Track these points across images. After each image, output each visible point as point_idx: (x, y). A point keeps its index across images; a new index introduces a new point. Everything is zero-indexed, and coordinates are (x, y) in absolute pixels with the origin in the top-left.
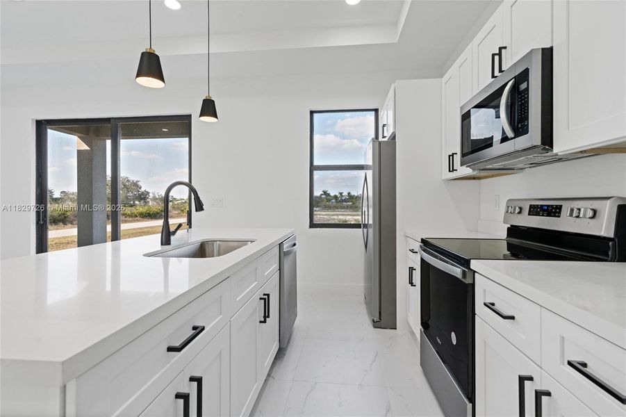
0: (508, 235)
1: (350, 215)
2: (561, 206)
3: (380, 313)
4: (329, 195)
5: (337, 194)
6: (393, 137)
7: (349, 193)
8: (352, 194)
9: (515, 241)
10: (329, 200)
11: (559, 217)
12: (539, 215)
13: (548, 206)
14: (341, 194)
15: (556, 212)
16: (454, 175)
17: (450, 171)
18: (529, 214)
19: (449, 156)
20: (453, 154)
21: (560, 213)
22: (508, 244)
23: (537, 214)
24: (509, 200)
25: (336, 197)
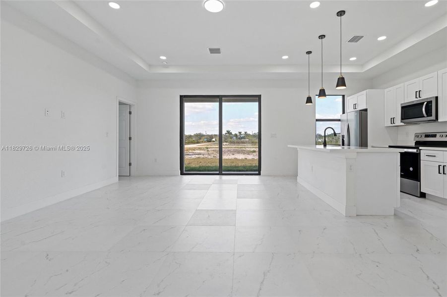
4: (231, 133)
5: (237, 133)
7: (246, 133)
8: (248, 133)
10: (231, 138)
12: (428, 137)
13: (432, 135)
14: (240, 133)
16: (393, 125)
19: (392, 118)
21: (435, 136)
24: (415, 133)
25: (236, 135)
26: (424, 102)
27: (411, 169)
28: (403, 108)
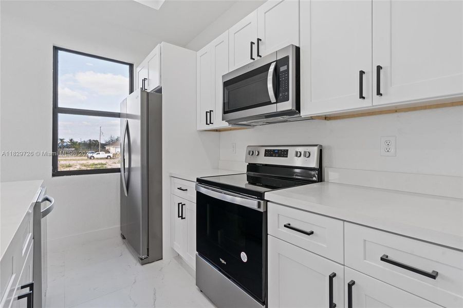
0: (248, 171)
1: (74, 160)
2: (287, 150)
3: (148, 249)
6: (159, 91)
7: (71, 140)
9: (252, 174)
11: (287, 157)
12: (273, 156)
13: (278, 150)
15: (284, 154)
16: (210, 127)
17: (207, 124)
18: (265, 156)
19: (207, 112)
20: (211, 111)
21: (287, 154)
22: (248, 176)
23: (271, 156)
24: (248, 146)
26: (269, 65)
27: (244, 257)
28: (226, 84)
